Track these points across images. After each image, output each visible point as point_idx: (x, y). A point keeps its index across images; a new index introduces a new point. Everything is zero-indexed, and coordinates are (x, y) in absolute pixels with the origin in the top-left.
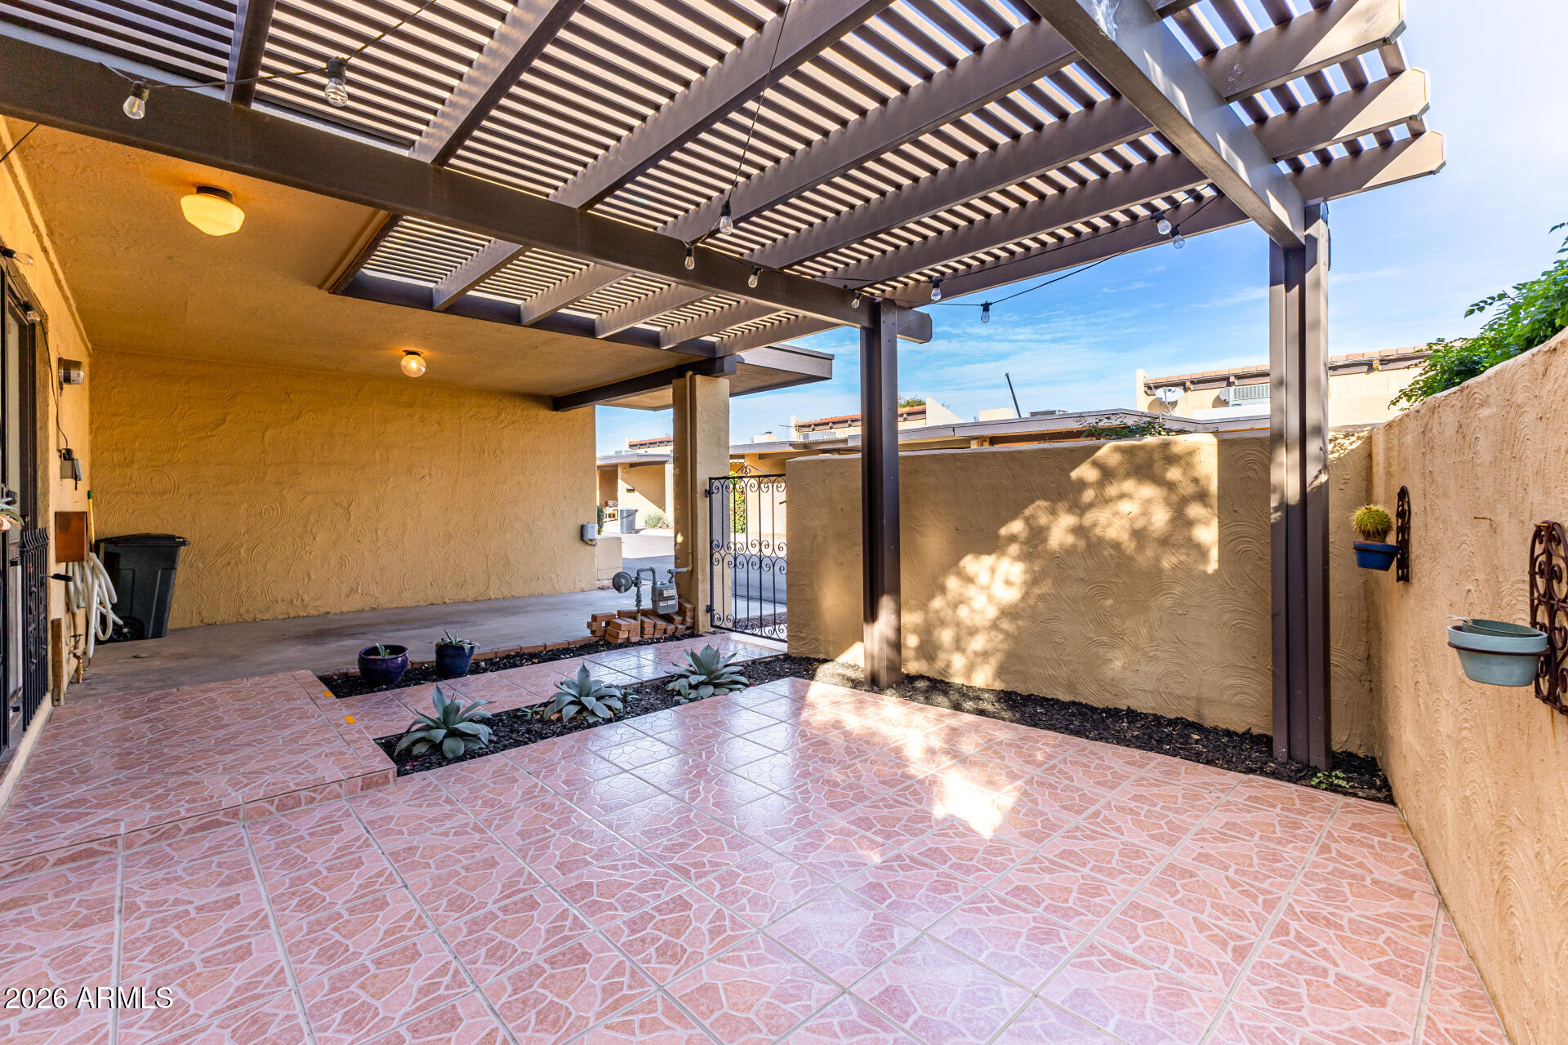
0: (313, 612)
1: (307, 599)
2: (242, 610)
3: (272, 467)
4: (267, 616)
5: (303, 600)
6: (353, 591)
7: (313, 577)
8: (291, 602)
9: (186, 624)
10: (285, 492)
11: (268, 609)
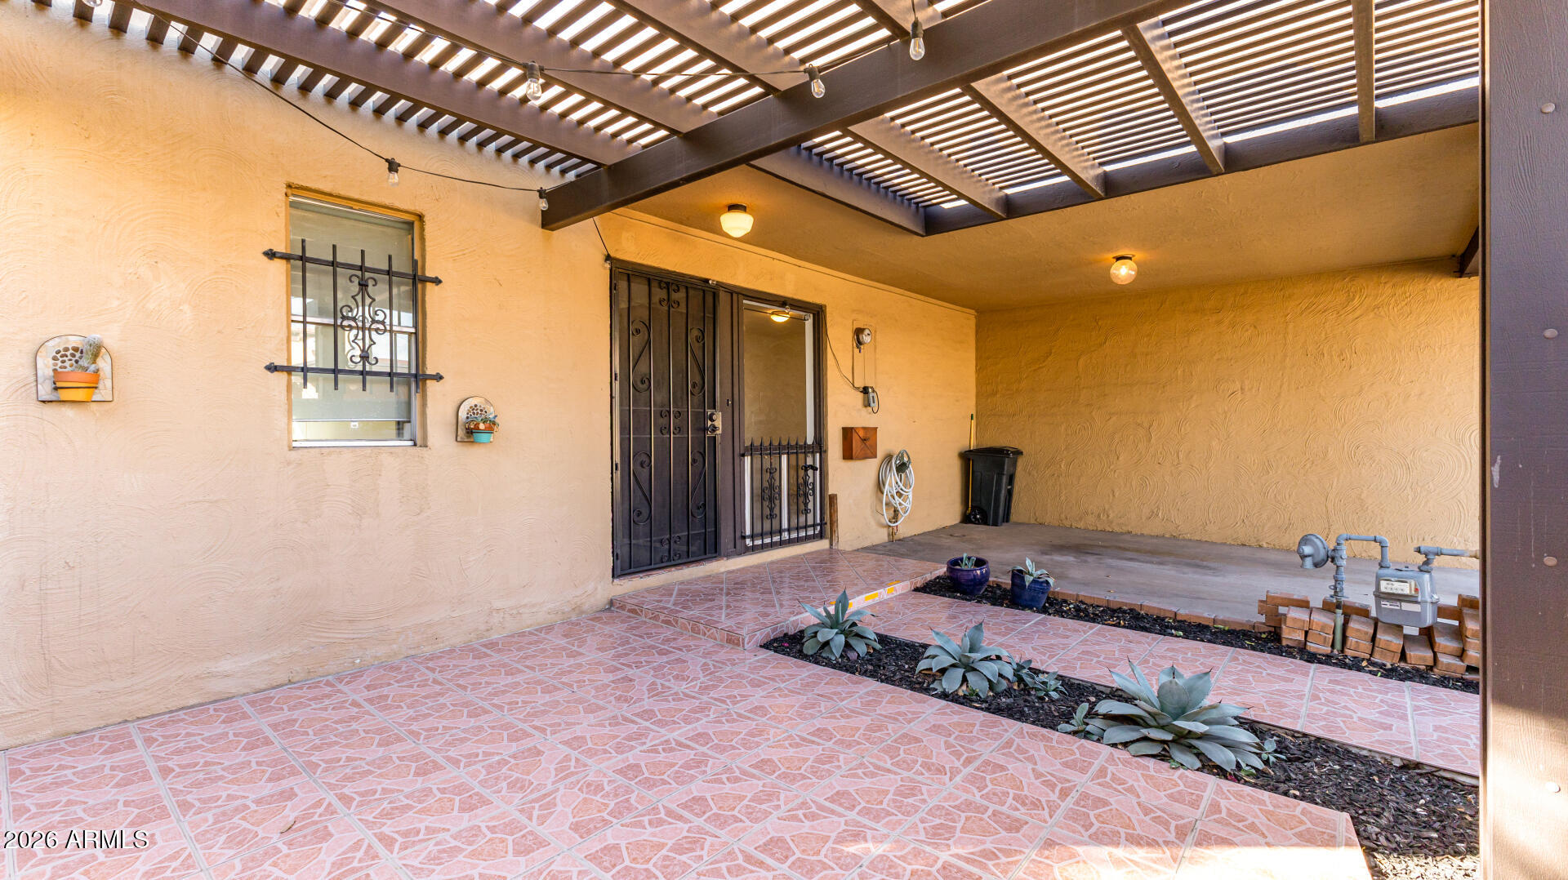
0: (1117, 529)
1: (1111, 516)
2: (1063, 516)
3: (1085, 390)
4: (1081, 525)
5: (1108, 516)
6: (1153, 515)
7: (1117, 494)
8: (1099, 516)
9: (1026, 521)
10: (1093, 413)
11: (1081, 519)
